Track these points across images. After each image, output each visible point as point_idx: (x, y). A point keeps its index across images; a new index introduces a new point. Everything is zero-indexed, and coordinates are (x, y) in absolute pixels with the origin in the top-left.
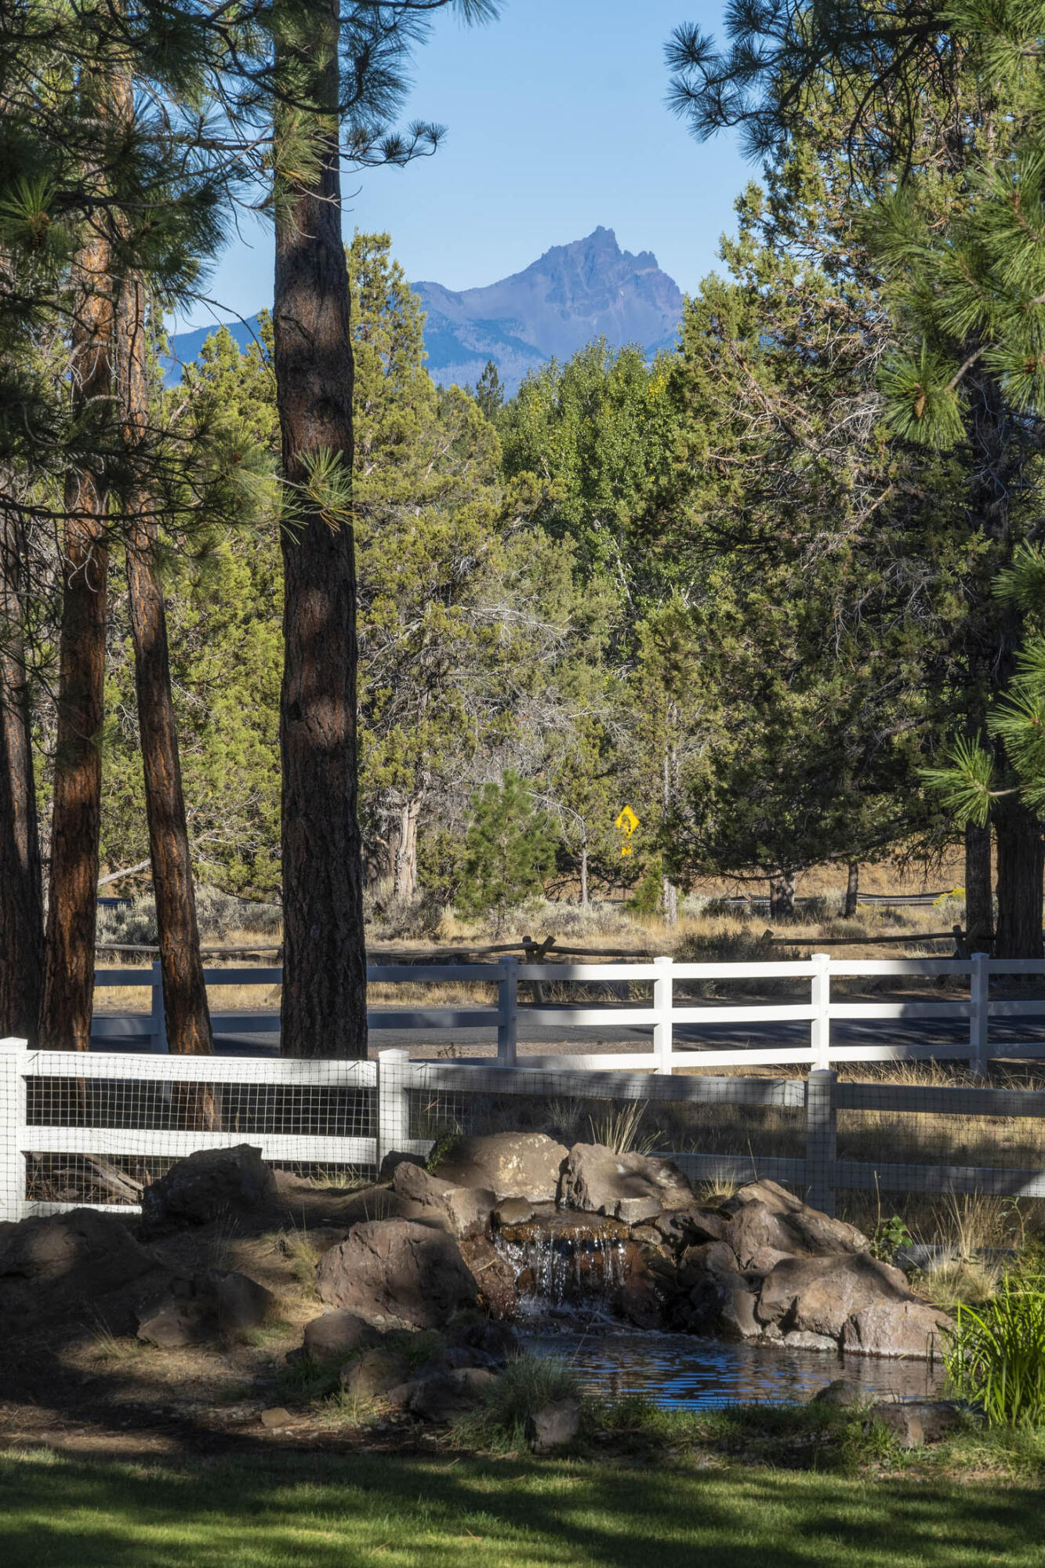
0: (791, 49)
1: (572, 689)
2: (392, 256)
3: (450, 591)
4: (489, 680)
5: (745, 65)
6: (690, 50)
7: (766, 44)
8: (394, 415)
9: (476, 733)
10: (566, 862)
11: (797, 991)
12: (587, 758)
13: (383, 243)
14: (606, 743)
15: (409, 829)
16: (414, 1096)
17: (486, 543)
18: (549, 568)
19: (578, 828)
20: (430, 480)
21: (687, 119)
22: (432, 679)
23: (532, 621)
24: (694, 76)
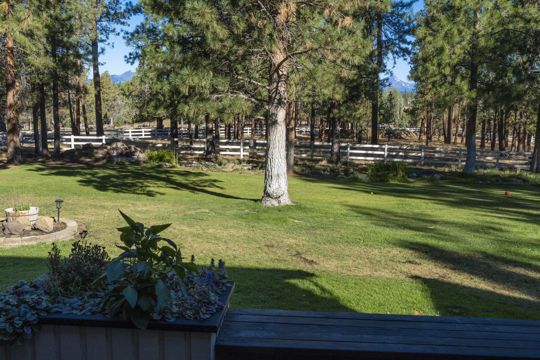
0: (134, 57)
1: (125, 108)
2: (109, 72)
3: (115, 100)
4: (118, 107)
5: (130, 58)
6: (126, 57)
7: (132, 56)
8: (109, 86)
9: (117, 112)
10: (125, 122)
11: (141, 132)
12: (127, 114)
13: (108, 71)
14: (128, 113)
15: (112, 120)
16: (106, 140)
17: (117, 96)
18: (123, 98)
19: (126, 120)
20: (112, 91)
21: (126, 62)
22: (113, 108)
23: (122, 103)
24: (126, 59)
